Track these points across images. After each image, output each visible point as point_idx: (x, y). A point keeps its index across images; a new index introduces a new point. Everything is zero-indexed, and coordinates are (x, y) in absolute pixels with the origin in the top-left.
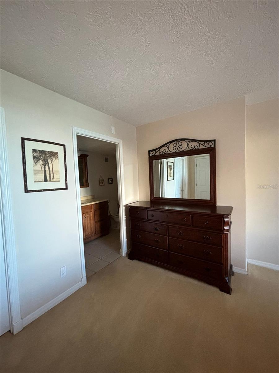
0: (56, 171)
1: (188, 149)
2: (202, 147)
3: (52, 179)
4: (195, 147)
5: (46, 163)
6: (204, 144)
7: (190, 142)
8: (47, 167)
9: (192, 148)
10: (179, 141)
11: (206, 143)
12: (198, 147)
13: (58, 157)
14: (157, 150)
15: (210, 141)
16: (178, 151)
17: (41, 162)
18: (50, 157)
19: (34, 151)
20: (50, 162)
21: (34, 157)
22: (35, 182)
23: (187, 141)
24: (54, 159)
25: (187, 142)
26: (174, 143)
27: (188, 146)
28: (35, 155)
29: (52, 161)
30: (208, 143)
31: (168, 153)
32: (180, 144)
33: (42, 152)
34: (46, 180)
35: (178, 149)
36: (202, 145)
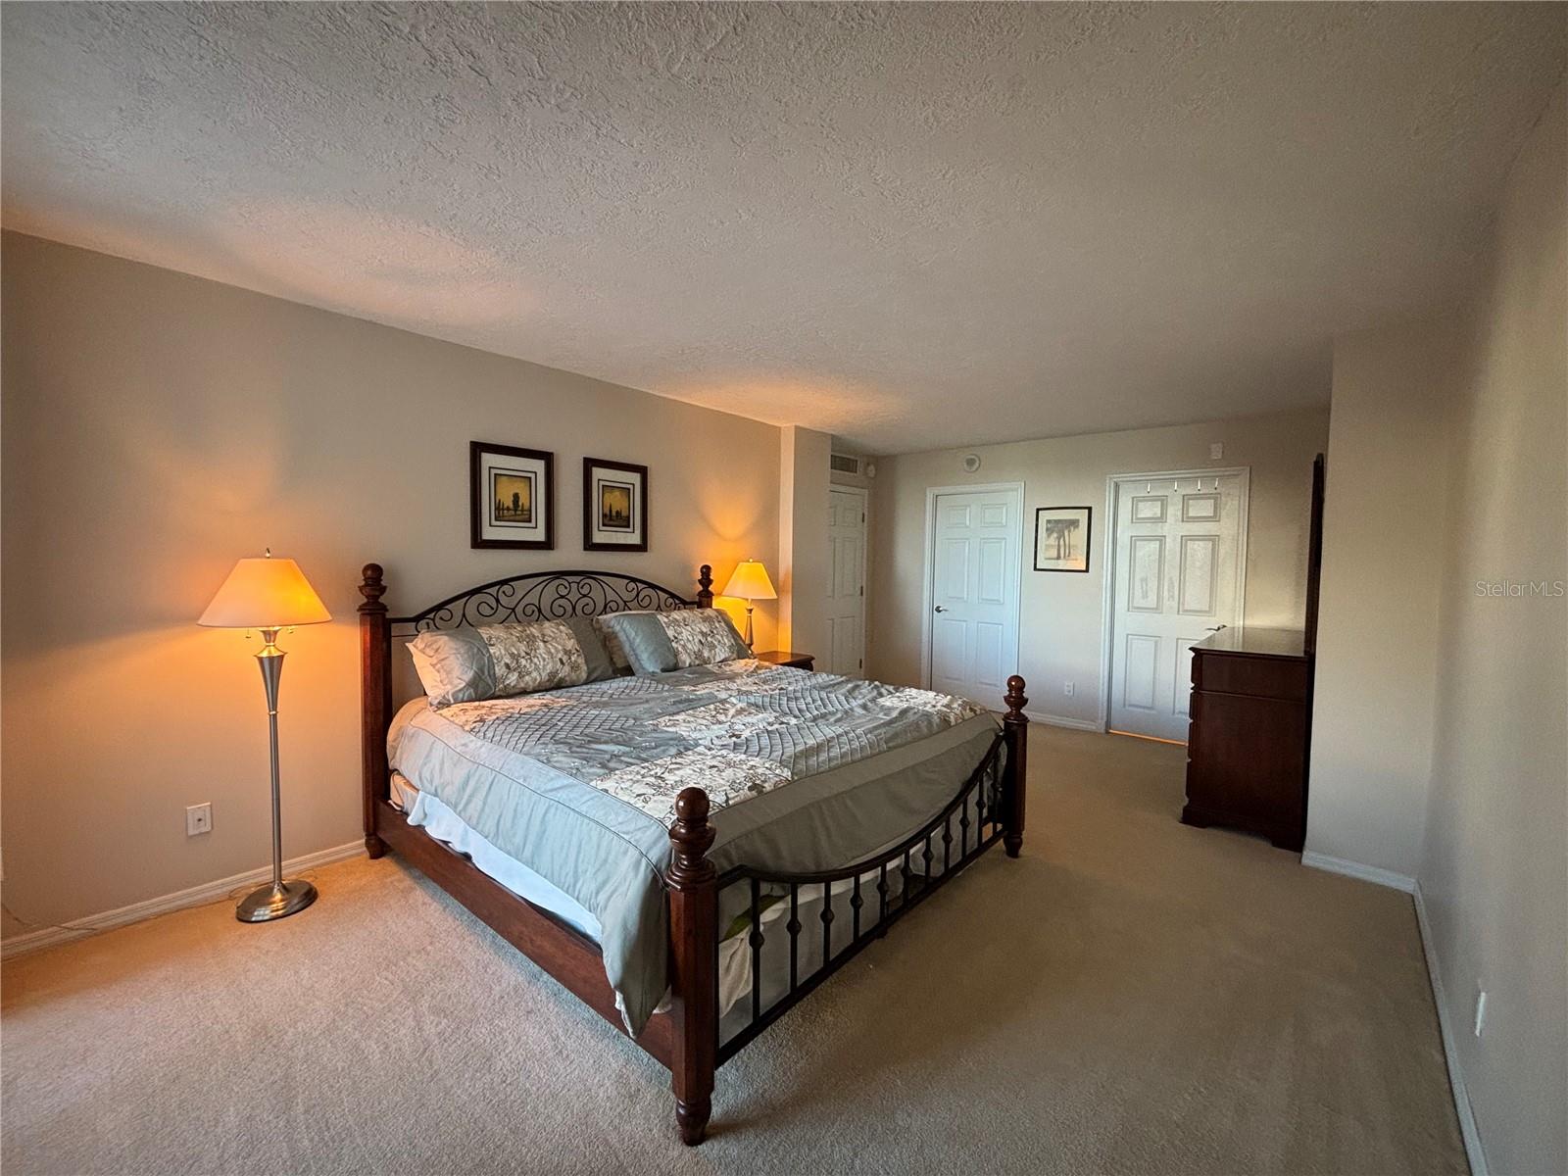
0: (1074, 546)
3: (1068, 556)
5: (1061, 536)
8: (1062, 540)
13: (1077, 526)
17: (1055, 535)
18: (1068, 527)
19: (1049, 521)
20: (1066, 533)
21: (1047, 529)
22: (1046, 559)
24: (1072, 529)
28: (1049, 526)
29: (1069, 531)
33: (1057, 522)
34: (1059, 558)
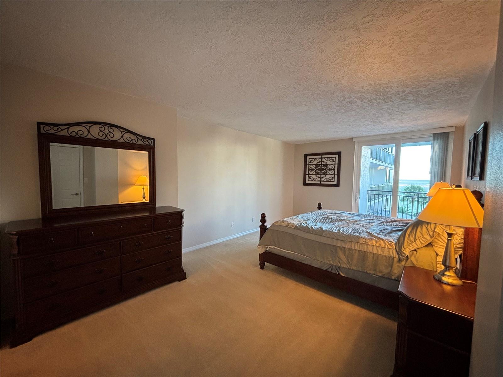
1: (121, 140)
2: (140, 142)
4: (132, 140)
6: (142, 140)
7: (126, 133)
9: (129, 141)
10: (109, 126)
11: (145, 140)
12: (136, 141)
14: (63, 128)
15: (150, 139)
16: (106, 139)
23: (122, 130)
25: (121, 132)
26: (100, 126)
27: (122, 136)
30: (147, 139)
31: (87, 137)
32: (111, 130)
35: (106, 136)
36: (141, 140)
